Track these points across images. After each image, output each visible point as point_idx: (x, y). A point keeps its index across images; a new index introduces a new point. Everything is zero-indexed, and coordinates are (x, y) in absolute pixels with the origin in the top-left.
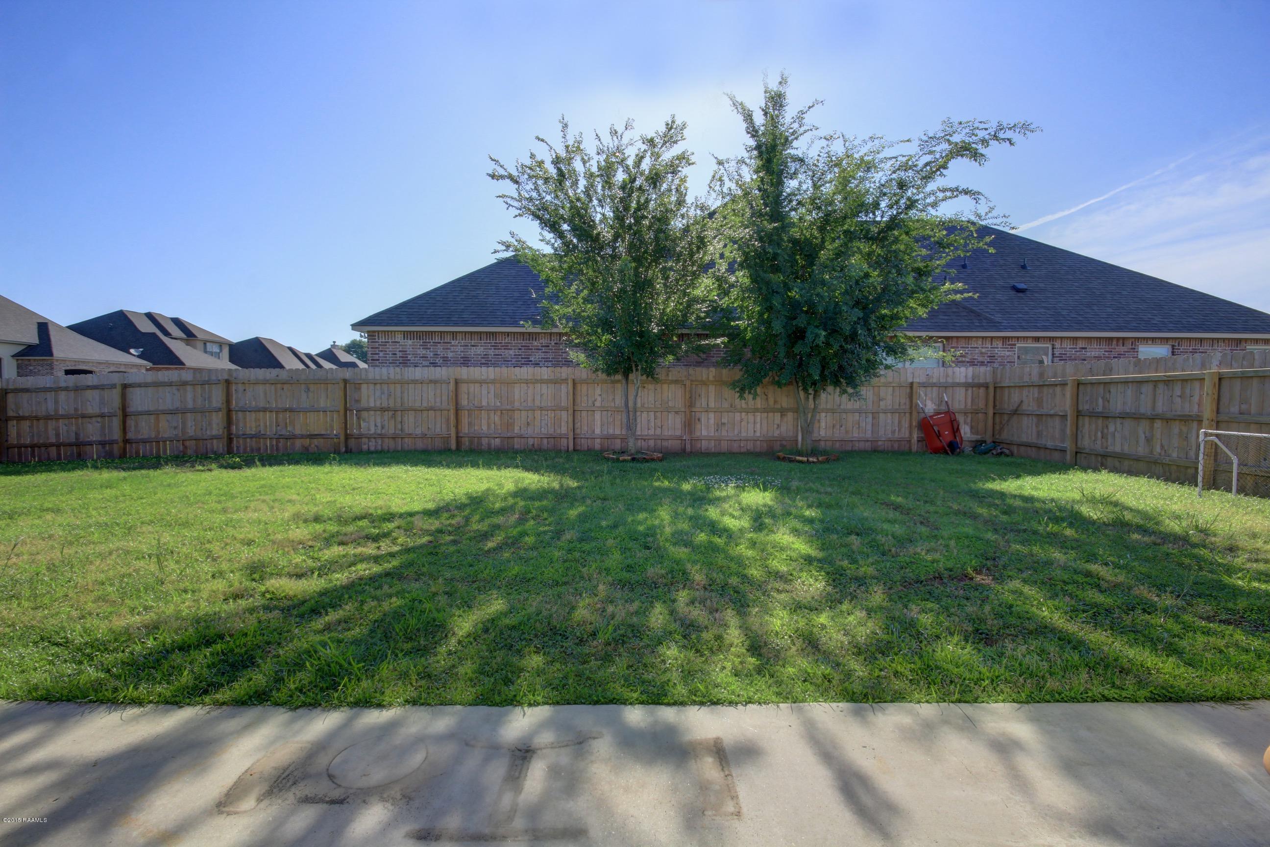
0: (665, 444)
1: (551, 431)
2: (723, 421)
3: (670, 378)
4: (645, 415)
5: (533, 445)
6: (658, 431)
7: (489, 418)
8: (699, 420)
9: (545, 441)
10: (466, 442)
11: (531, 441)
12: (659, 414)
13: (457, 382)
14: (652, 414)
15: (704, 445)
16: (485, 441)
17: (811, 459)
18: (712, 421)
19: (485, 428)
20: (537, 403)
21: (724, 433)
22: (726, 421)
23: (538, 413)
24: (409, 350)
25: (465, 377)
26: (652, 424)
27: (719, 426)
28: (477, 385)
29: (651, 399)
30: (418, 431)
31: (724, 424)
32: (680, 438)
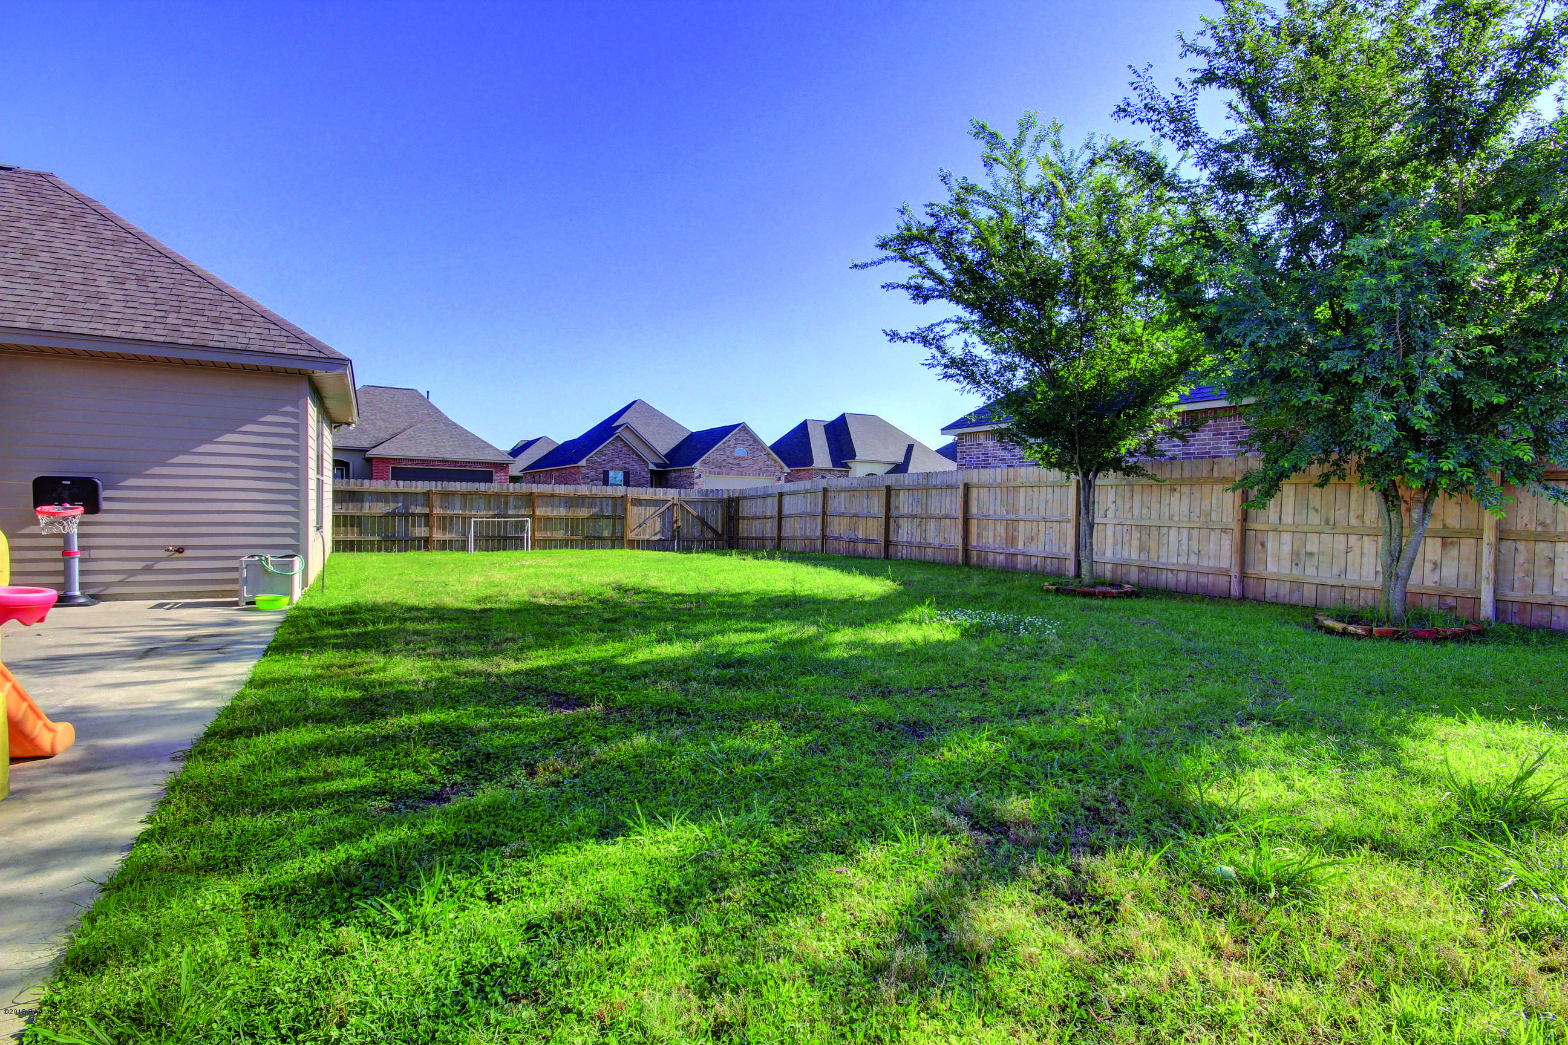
0: (1203, 580)
1: (1055, 550)
2: (1309, 549)
3: (1215, 474)
4: (1173, 532)
5: (1036, 565)
6: (1193, 560)
7: (995, 529)
8: (1263, 545)
9: (1048, 562)
10: (974, 558)
11: (1034, 561)
12: (1195, 532)
13: (967, 487)
14: (1185, 532)
15: (1271, 589)
16: (991, 557)
17: (1351, 628)
18: (1286, 549)
19: (991, 540)
20: (1042, 513)
21: (1310, 571)
22: (1315, 550)
23: (1042, 524)
24: (990, 452)
25: (975, 481)
26: (1185, 547)
27: (1297, 557)
28: (986, 490)
29: (1185, 509)
30: (937, 543)
31: (1311, 554)
32: (1226, 573)
